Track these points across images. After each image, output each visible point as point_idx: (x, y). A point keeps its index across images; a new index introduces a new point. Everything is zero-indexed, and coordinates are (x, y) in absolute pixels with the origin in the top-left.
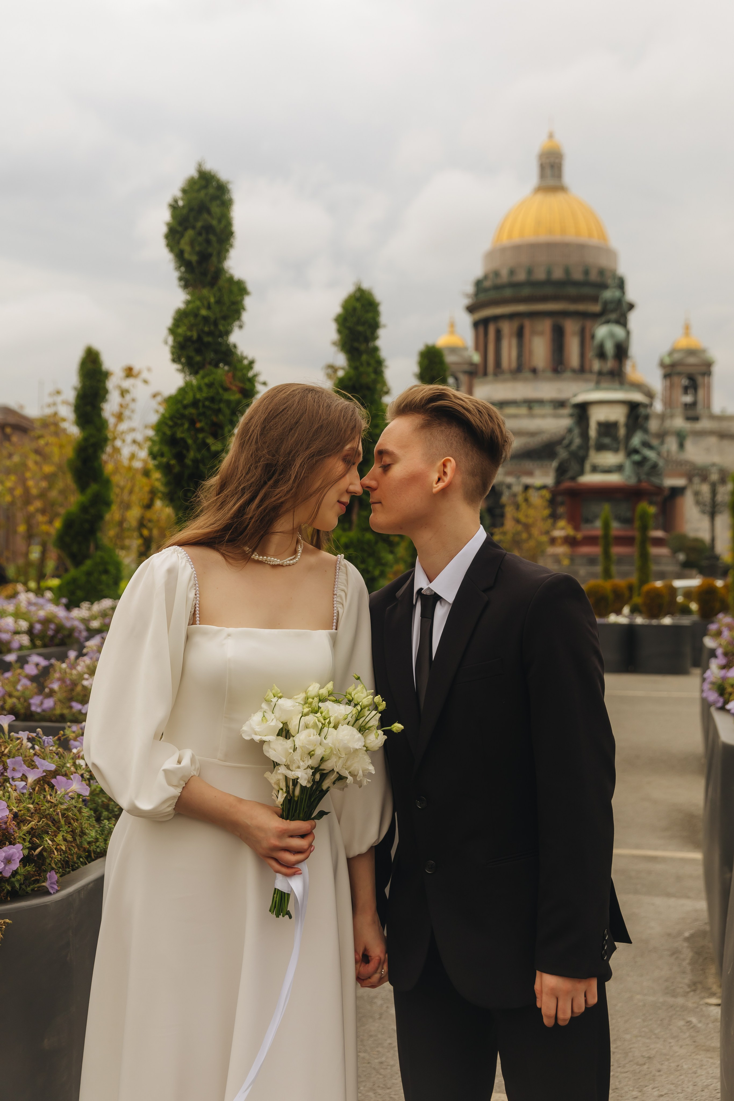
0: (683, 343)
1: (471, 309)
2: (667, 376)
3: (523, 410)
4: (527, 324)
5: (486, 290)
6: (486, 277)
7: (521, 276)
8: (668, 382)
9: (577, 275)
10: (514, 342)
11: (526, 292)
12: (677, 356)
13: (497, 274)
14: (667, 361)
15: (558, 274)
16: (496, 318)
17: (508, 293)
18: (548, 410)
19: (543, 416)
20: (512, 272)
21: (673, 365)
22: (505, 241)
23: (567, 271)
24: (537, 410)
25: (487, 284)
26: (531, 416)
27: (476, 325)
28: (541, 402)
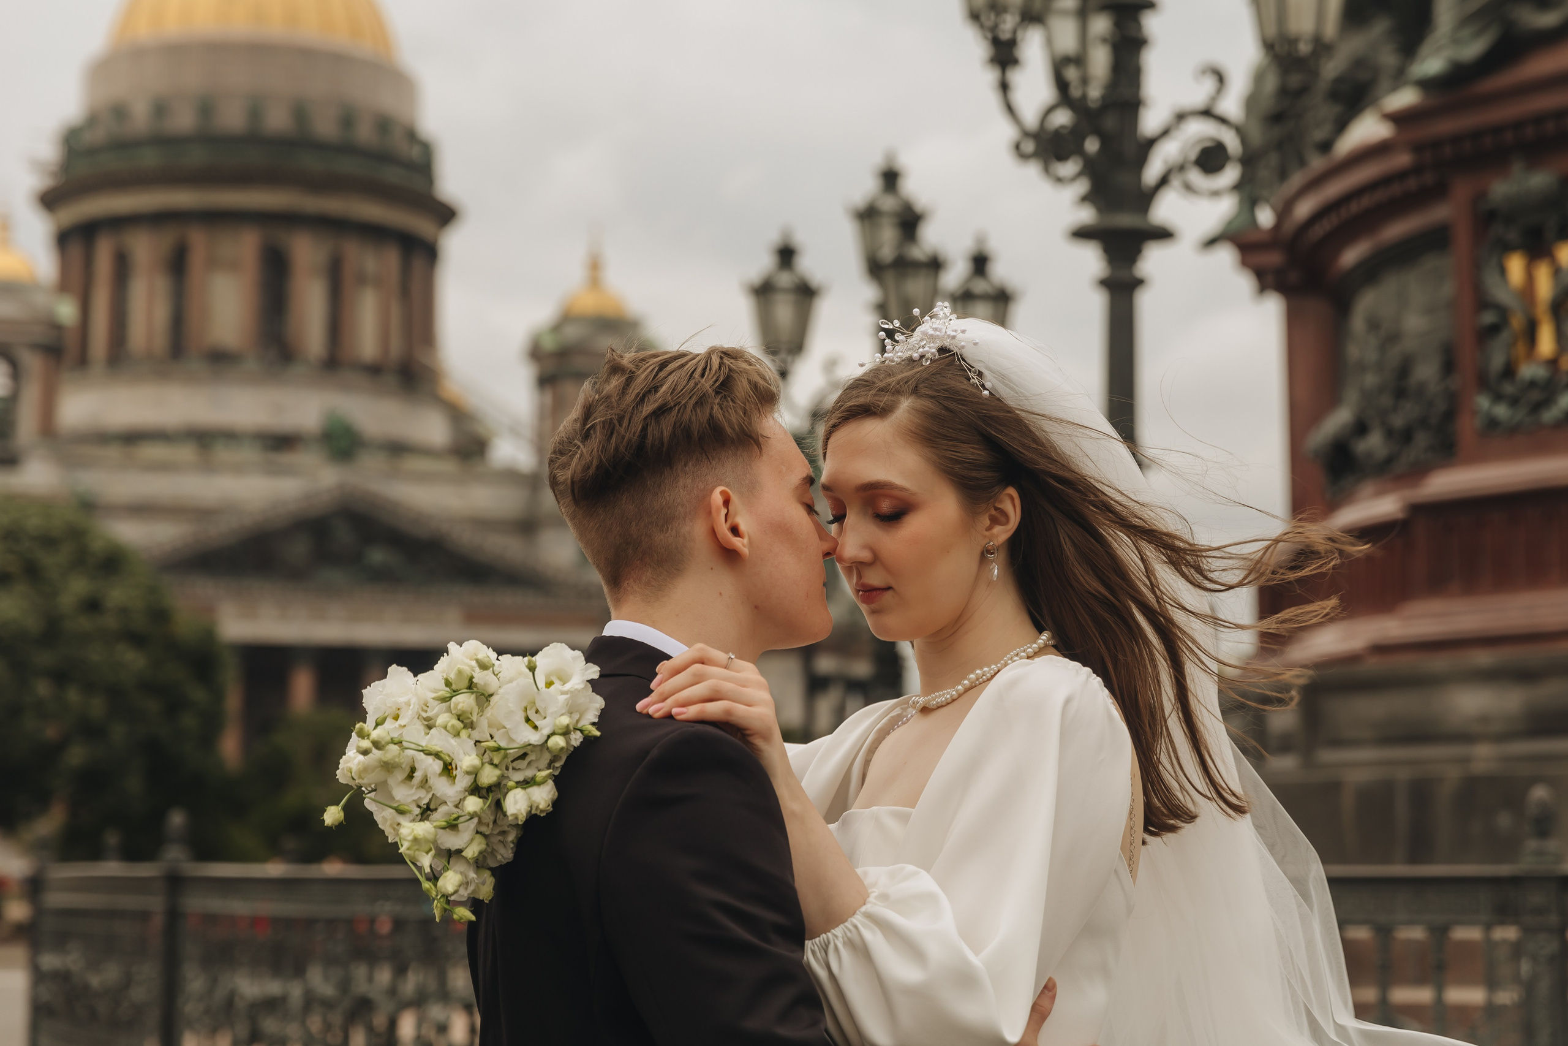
0: (588, 303)
1: (49, 200)
2: (547, 380)
3: (186, 453)
4: (198, 239)
5: (92, 152)
6: (92, 120)
7: (184, 121)
8: (548, 398)
9: (325, 127)
10: (162, 285)
11: (196, 157)
12: (572, 333)
13: (119, 112)
14: (549, 343)
15: (278, 120)
16: (118, 223)
17: (150, 159)
18: (249, 454)
19: (238, 469)
20: (160, 109)
21: (563, 354)
22: (144, 31)
23: (300, 113)
24: (223, 454)
25: (97, 136)
26: (208, 467)
27: (64, 239)
28: (229, 436)
